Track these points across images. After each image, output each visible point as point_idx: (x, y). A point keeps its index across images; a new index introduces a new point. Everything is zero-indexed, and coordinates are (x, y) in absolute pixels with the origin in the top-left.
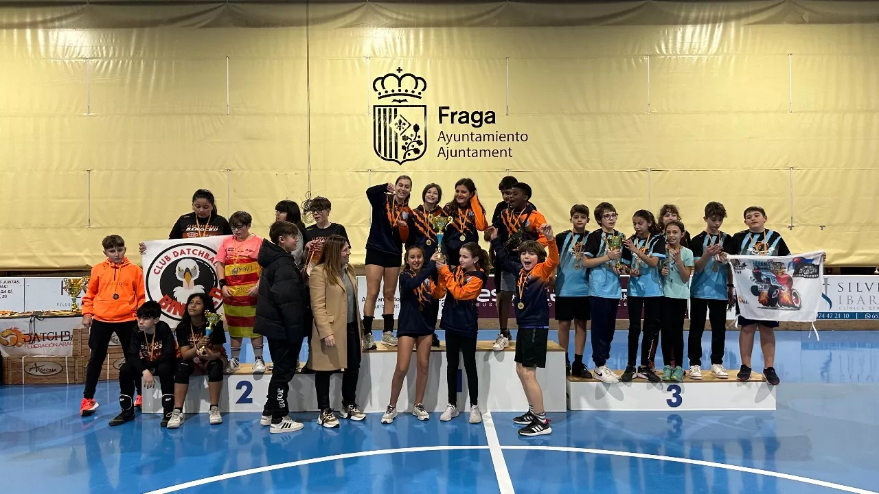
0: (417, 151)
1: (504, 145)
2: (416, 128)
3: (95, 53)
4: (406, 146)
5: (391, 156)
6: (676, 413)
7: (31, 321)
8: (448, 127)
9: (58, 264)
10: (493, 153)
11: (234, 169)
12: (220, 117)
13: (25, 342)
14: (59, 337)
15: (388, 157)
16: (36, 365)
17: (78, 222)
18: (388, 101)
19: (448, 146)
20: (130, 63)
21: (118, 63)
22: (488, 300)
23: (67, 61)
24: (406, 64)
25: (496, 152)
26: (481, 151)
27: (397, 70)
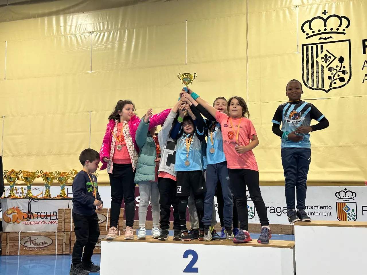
3: (96, 28)
4: (332, 76)
5: (318, 86)
7: (29, 202)
13: (23, 219)
15: (315, 87)
16: (30, 238)
20: (118, 33)
21: (110, 34)
24: (330, 7)
27: (323, 13)
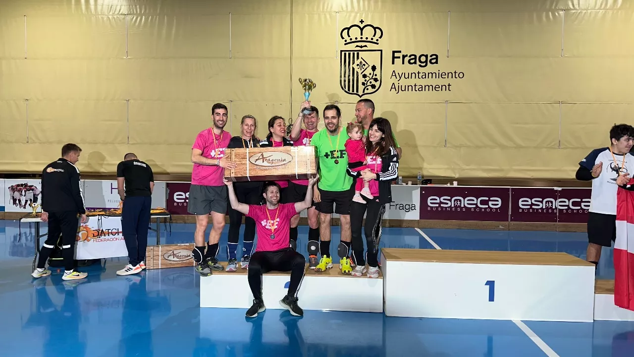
0: (373, 86)
1: (446, 82)
2: (374, 68)
3: (132, 10)
4: (366, 82)
5: (353, 91)
8: (400, 67)
9: (106, 170)
10: (436, 88)
11: (234, 100)
12: (223, 60)
15: (351, 92)
17: (119, 140)
18: (352, 47)
19: (399, 82)
20: (157, 18)
21: (148, 18)
23: (110, 17)
24: (367, 16)
25: (438, 87)
26: (425, 86)
27: (360, 22)
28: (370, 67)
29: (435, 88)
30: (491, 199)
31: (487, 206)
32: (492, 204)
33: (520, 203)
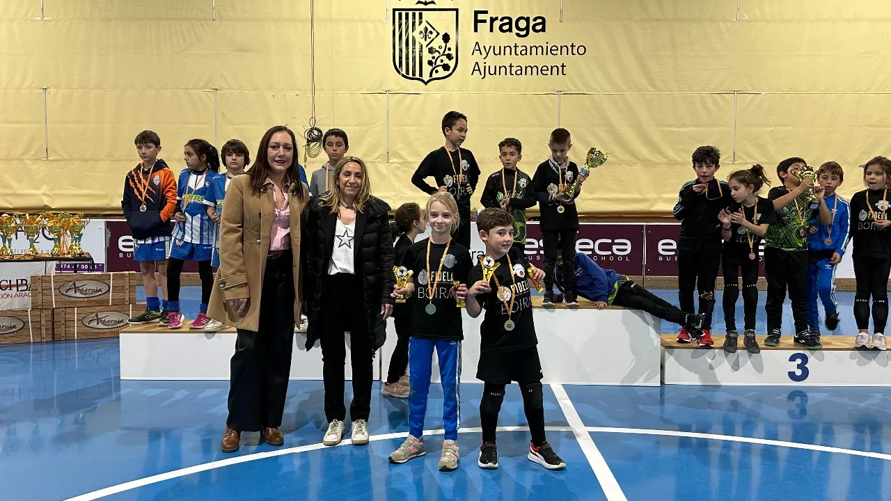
0: (446, 67)
1: (557, 60)
2: (446, 38)
4: (434, 61)
5: (414, 74)
6: (800, 389)
8: (486, 36)
11: (222, 89)
12: (203, 22)
14: (14, 286)
15: (411, 75)
17: (32, 152)
19: (485, 61)
22: (535, 252)
25: (545, 68)
26: (526, 68)
28: (440, 37)
29: (542, 70)
30: (616, 241)
31: (610, 253)
32: (618, 250)
33: (660, 247)
